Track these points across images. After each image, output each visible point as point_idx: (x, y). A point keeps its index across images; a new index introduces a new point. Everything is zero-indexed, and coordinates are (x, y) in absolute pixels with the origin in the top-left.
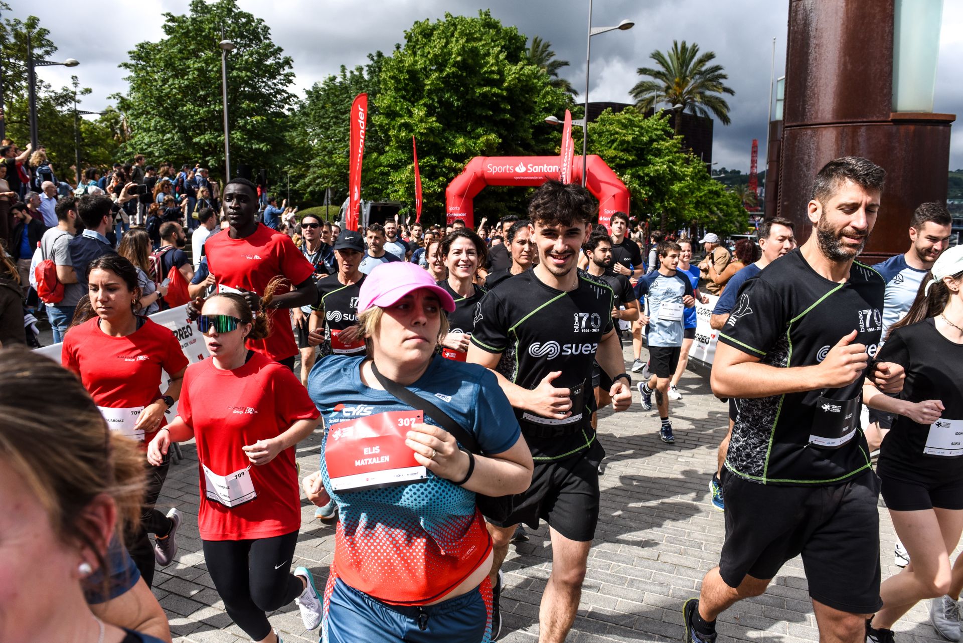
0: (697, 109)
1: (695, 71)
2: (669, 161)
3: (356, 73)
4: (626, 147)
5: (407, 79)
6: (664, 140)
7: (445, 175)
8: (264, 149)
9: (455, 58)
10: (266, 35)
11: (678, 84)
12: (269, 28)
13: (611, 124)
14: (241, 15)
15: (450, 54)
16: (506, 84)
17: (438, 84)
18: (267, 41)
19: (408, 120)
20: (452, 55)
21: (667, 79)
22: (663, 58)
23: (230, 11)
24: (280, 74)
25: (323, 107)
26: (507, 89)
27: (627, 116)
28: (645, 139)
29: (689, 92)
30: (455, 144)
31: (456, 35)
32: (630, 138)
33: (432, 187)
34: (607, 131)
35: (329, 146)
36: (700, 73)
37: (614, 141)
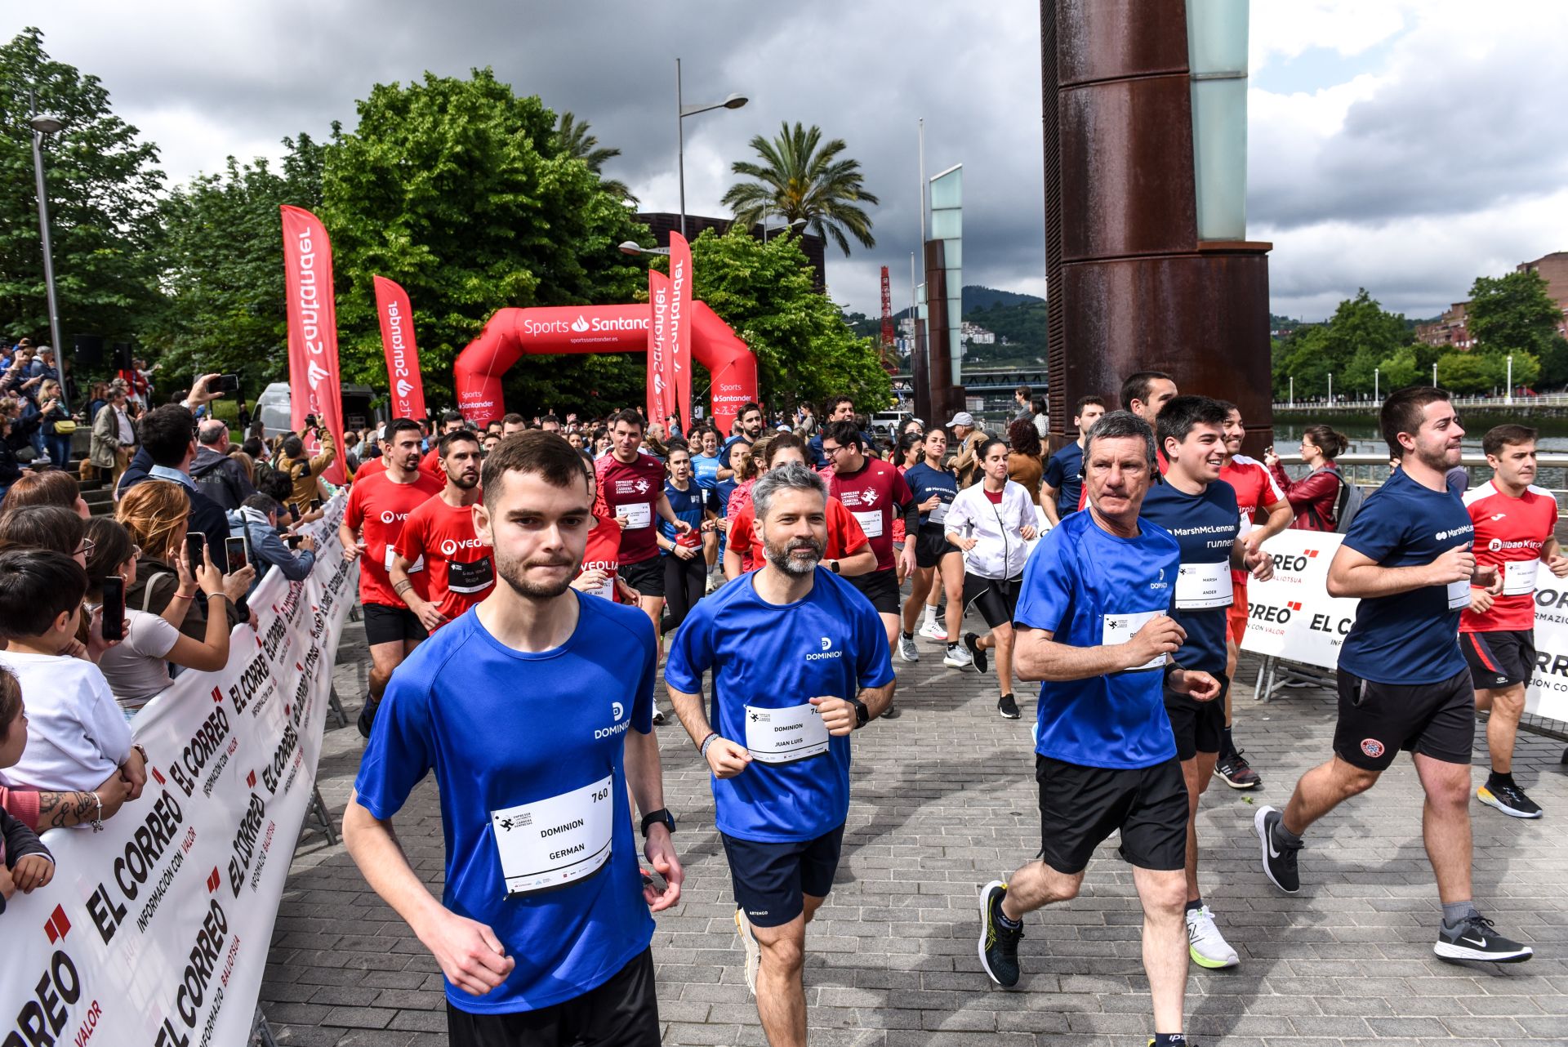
0: (824, 226)
1: (818, 169)
2: (808, 307)
3: (258, 170)
4: (742, 287)
5: (372, 182)
6: (794, 274)
7: (451, 341)
8: (122, 303)
9: (452, 147)
10: (101, 104)
11: (794, 188)
12: (106, 93)
13: (717, 252)
14: (54, 68)
15: (442, 139)
16: (540, 190)
17: (427, 190)
18: (105, 116)
19: (376, 250)
20: (447, 142)
21: (779, 181)
22: (769, 148)
23: (32, 61)
24: (134, 174)
25: (199, 229)
26: (542, 197)
27: (739, 239)
28: (769, 273)
29: (812, 200)
30: (463, 287)
31: (451, 110)
32: (747, 272)
33: (429, 360)
34: (711, 262)
35: (222, 298)
36: (825, 171)
37: (722, 278)
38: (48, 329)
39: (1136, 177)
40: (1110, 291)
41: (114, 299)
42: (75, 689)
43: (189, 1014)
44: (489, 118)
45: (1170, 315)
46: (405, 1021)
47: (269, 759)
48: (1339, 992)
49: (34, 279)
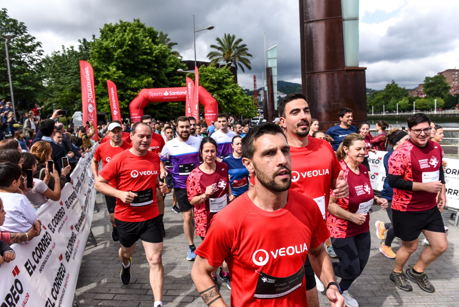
0: (237, 64)
1: (235, 47)
2: (233, 87)
3: (71, 49)
4: (213, 82)
5: (105, 53)
6: (228, 78)
7: (128, 98)
8: (32, 89)
9: (128, 42)
10: (25, 30)
11: (228, 53)
12: (26, 27)
13: (206, 72)
14: (11, 20)
15: (125, 40)
16: (154, 55)
17: (121, 55)
18: (26, 34)
19: (106, 72)
21: (224, 51)
22: (221, 41)
23: (4, 18)
24: (35, 51)
25: (54, 67)
26: (155, 57)
27: (212, 68)
28: (221, 78)
29: (233, 56)
30: (131, 83)
31: (127, 31)
32: (214, 78)
33: (122, 104)
34: (204, 75)
35: (61, 87)
36: (237, 48)
37: (207, 79)
38: (10, 97)
39: (327, 49)
40: (320, 82)
41: (30, 88)
42: (19, 203)
43: (55, 296)
44: (138, 33)
45: (337, 89)
46: (117, 297)
47: (77, 222)
48: (387, 284)
49: (6, 82)
